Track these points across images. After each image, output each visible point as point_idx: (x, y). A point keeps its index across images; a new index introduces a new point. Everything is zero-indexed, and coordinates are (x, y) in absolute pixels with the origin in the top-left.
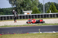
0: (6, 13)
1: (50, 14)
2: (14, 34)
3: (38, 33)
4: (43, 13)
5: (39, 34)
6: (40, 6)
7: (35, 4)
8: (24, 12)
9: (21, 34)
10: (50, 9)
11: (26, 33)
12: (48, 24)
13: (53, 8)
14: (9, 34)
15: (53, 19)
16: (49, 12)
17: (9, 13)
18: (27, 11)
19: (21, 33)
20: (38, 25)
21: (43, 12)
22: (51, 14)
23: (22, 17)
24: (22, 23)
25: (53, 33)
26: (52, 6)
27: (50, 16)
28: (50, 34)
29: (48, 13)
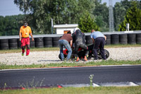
0: (7, 30)
1: (126, 32)
2: (21, 88)
3: (88, 85)
4: (108, 31)
5: (89, 89)
6: (100, 11)
7: (87, 6)
8: (55, 26)
9: (40, 90)
10: (125, 20)
11: (56, 86)
12: (119, 62)
13: (135, 17)
14: (7, 88)
15: (134, 48)
16: (125, 29)
17: (14, 30)
18: (63, 24)
19: (42, 87)
20: (92, 63)
21: (108, 27)
22: (128, 35)
23: (50, 42)
24: (47, 57)
25: (128, 88)
26: (133, 10)
27: (126, 40)
28: (121, 89)
29: (121, 30)
